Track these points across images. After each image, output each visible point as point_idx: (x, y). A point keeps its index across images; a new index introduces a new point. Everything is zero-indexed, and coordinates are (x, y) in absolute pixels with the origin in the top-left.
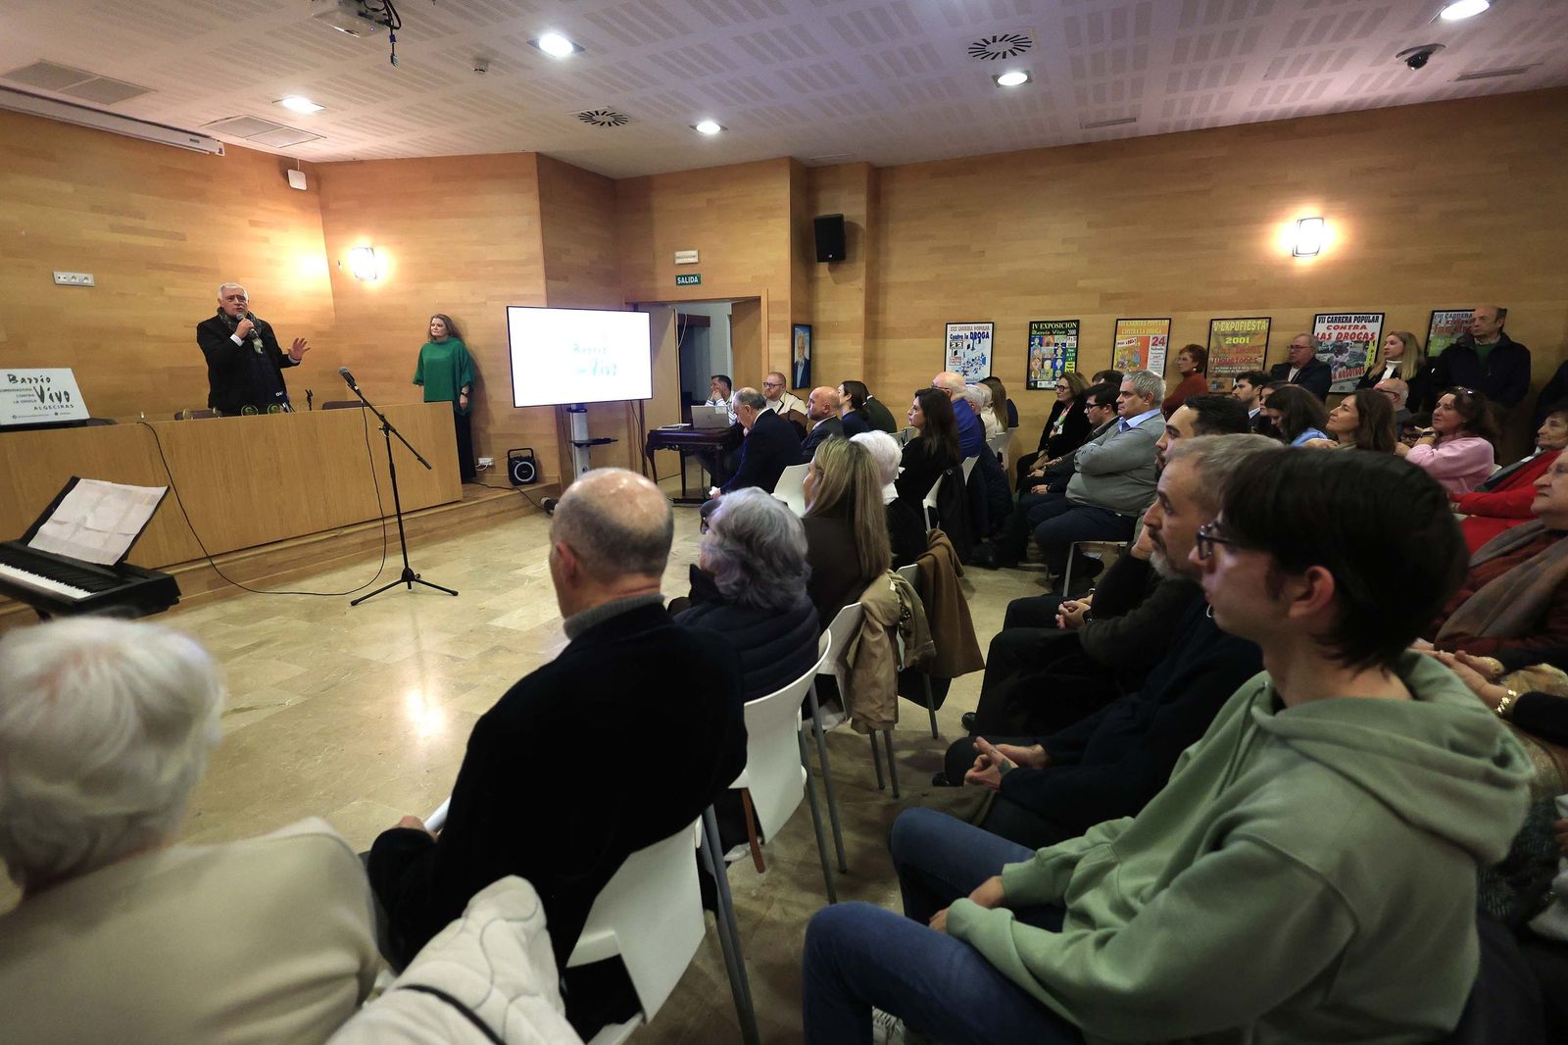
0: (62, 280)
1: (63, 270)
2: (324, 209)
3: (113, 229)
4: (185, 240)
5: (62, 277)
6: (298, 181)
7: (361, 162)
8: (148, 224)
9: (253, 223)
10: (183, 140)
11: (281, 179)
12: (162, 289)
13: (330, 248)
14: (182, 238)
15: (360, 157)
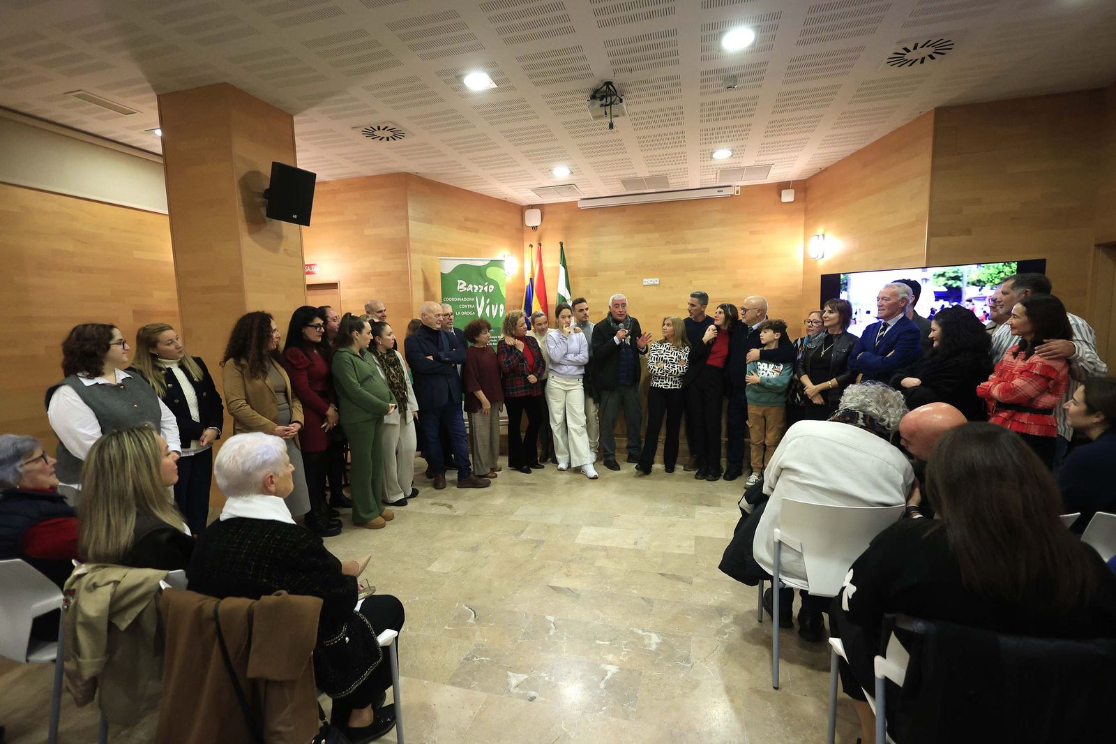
0: (646, 283)
1: (648, 278)
2: (806, 211)
3: (674, 252)
4: (709, 251)
5: (647, 281)
6: (788, 196)
7: (826, 169)
8: (690, 247)
9: (752, 233)
10: (714, 193)
11: (778, 198)
12: (691, 282)
13: (806, 239)
14: (707, 250)
15: (824, 165)
